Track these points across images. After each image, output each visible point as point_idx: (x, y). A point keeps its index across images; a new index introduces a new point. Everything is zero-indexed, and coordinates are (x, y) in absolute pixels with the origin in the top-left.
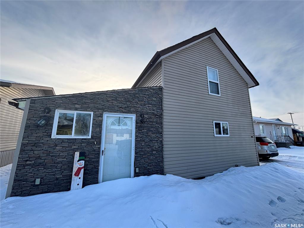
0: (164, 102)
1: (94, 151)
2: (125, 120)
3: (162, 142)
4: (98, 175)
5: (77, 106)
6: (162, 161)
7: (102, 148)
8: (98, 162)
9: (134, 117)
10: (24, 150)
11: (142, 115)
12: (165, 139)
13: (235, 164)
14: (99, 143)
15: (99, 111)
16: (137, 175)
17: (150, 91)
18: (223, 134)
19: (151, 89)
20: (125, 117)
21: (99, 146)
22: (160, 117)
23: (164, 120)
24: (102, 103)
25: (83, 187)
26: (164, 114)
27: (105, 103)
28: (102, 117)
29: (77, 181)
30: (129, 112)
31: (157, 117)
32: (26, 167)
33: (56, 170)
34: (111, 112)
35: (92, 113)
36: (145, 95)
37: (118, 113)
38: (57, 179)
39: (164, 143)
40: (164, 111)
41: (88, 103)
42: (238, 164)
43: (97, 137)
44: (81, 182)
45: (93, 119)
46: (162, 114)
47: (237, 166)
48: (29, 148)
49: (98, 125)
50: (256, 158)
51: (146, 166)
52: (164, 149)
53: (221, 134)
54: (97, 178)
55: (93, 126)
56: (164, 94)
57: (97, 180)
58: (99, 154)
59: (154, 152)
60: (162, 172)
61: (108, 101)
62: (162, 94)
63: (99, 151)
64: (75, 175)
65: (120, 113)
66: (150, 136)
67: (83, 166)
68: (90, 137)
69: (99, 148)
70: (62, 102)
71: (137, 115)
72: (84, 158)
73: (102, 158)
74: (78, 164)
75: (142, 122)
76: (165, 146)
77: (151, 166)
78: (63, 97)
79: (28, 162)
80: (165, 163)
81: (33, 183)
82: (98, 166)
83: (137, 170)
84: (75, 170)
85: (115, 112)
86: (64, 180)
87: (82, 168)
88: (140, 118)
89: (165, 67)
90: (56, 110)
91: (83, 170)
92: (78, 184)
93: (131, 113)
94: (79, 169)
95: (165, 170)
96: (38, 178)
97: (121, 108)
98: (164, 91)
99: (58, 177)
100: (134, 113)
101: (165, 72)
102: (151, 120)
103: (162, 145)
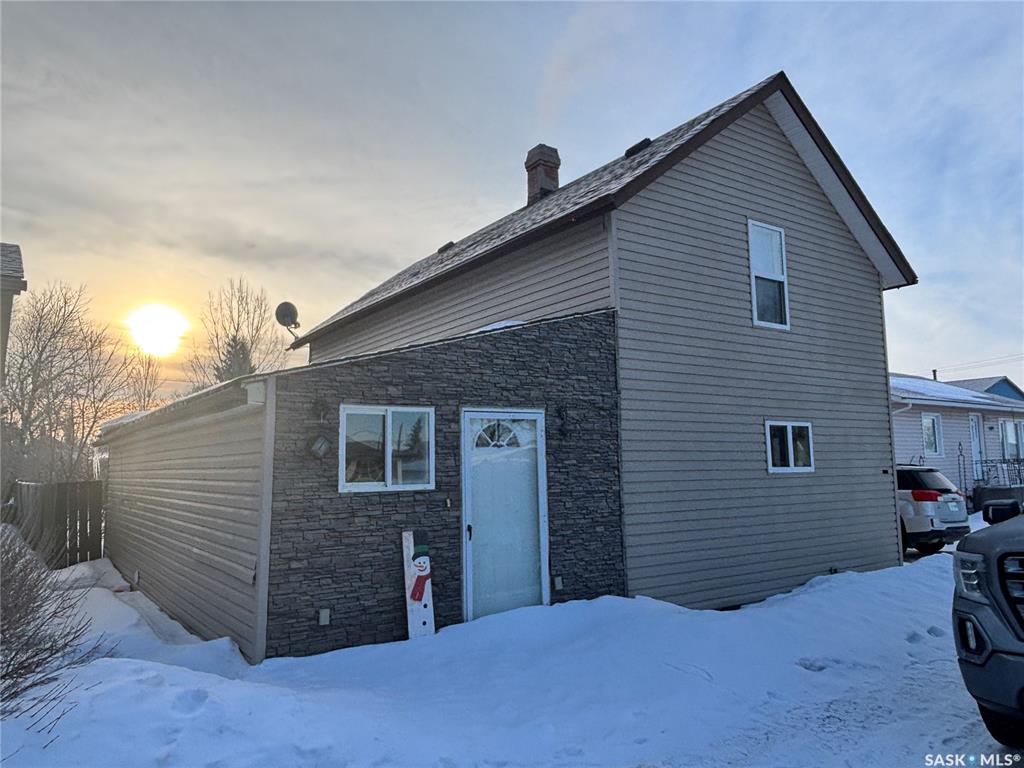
0: (621, 363)
1: (446, 526)
2: (516, 429)
3: (618, 495)
4: (461, 600)
5: (392, 390)
6: (622, 558)
7: (466, 521)
8: (458, 559)
9: (539, 415)
10: (281, 530)
11: (560, 413)
12: (626, 488)
13: (830, 565)
14: (458, 504)
15: (450, 402)
16: (558, 597)
17: (581, 328)
18: (795, 465)
19: (583, 319)
20: (514, 421)
21: (457, 514)
22: (612, 415)
23: (624, 425)
24: (455, 376)
25: (438, 627)
26: (624, 404)
27: (461, 377)
28: (458, 422)
29: (420, 613)
30: (528, 402)
31: (603, 417)
32: (292, 578)
33: (361, 584)
34: (479, 404)
35: (431, 410)
36: (566, 340)
37: (496, 406)
38: (365, 610)
39: (626, 498)
40: (624, 394)
41: (419, 378)
42: (837, 565)
43: (451, 482)
44: (429, 614)
45: (436, 430)
46: (616, 405)
47: (836, 572)
48: (289, 524)
49: (450, 447)
50: (893, 541)
51: (579, 571)
52: (627, 520)
53: (788, 466)
54: (460, 608)
55: (436, 452)
56: (621, 333)
57: (461, 614)
58: (459, 536)
59: (598, 529)
60: (623, 591)
61: (469, 370)
62: (615, 338)
63: (459, 528)
64: (413, 596)
65: (504, 406)
66: (585, 477)
67: (428, 571)
68: (432, 486)
69: (459, 519)
70: (352, 378)
71: (547, 410)
72: (425, 548)
73: (468, 548)
74: (416, 568)
75: (563, 432)
76: (627, 510)
77: (591, 572)
78: (353, 364)
79: (294, 565)
80: (630, 563)
81: (313, 622)
82: (460, 572)
83: (559, 586)
84: (410, 583)
85: (489, 404)
86: (382, 612)
87: (426, 577)
88: (557, 420)
89: (622, 235)
90: (342, 406)
91: (429, 582)
92: (424, 623)
93: (533, 406)
94: (421, 581)
95: (631, 585)
96: (321, 607)
97: (504, 389)
98: (620, 322)
99: (367, 603)
100: (539, 407)
101: (624, 254)
102: (589, 426)
103: (621, 506)
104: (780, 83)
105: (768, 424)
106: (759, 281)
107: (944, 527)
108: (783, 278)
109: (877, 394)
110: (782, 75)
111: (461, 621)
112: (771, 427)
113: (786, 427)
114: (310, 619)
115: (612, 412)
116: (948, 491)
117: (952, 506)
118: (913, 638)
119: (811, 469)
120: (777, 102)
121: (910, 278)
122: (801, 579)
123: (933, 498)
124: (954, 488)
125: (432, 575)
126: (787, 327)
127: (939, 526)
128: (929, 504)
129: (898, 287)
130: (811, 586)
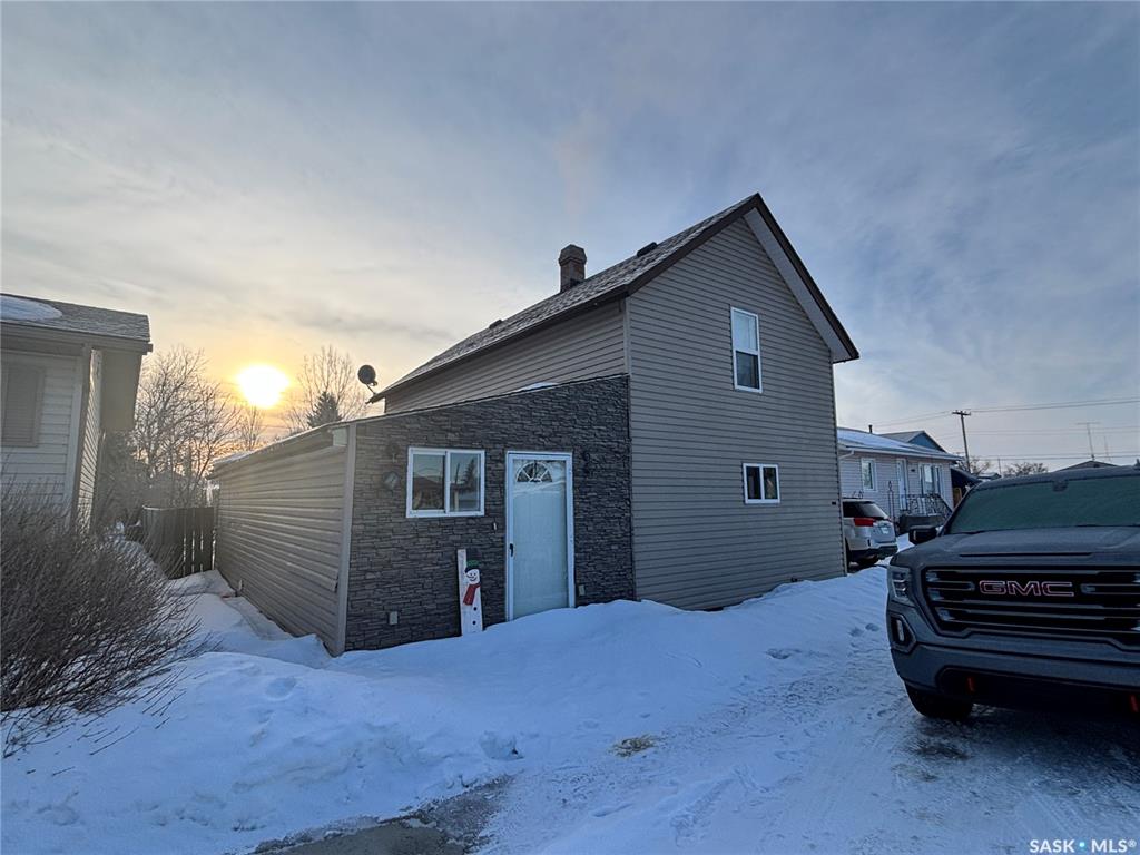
0: (633, 417)
1: (493, 545)
2: (549, 468)
3: (629, 520)
4: (504, 604)
5: (451, 436)
6: (632, 569)
7: (509, 540)
8: (502, 572)
9: (568, 457)
10: (359, 548)
11: (584, 455)
12: (635, 515)
13: (791, 575)
14: (503, 528)
15: (498, 446)
16: (581, 601)
17: (602, 389)
18: (766, 498)
19: (603, 382)
20: (548, 461)
21: (501, 535)
22: (625, 458)
23: (634, 465)
24: (501, 426)
25: (485, 626)
26: (634, 449)
27: (506, 426)
28: (503, 462)
29: (471, 615)
30: (560, 447)
31: (618, 459)
32: (367, 587)
33: (423, 592)
34: (521, 448)
35: (482, 452)
36: (590, 399)
37: (535, 450)
38: (426, 613)
39: (635, 523)
40: (634, 441)
41: (473, 426)
42: (797, 575)
43: (497, 510)
44: (478, 616)
45: (486, 469)
46: (628, 450)
47: (796, 580)
48: (367, 542)
49: (497, 483)
50: (840, 557)
51: (598, 580)
52: (635, 539)
53: (760, 498)
54: (503, 610)
55: (486, 486)
56: (632, 393)
57: (504, 616)
58: (503, 553)
59: (613, 547)
60: (632, 597)
61: (513, 421)
62: (628, 396)
63: (503, 546)
64: (465, 602)
65: (540, 450)
66: (603, 507)
67: (477, 581)
68: (482, 513)
69: (503, 538)
70: (418, 426)
71: (574, 453)
72: (476, 563)
73: (510, 561)
74: (468, 578)
75: (587, 471)
76: (635, 532)
77: (607, 581)
78: (422, 415)
79: (369, 576)
80: (638, 574)
81: (384, 622)
82: (503, 582)
83: (582, 593)
84: (463, 592)
85: (529, 449)
86: (439, 614)
87: (476, 586)
88: (582, 461)
89: (634, 317)
90: (410, 449)
91: (478, 590)
92: (474, 623)
93: (563, 450)
94: (472, 589)
95: (639, 591)
96: (391, 610)
97: (540, 436)
98: (632, 385)
99: (428, 607)
100: (568, 451)
101: (635, 332)
102: (607, 466)
103: (631, 529)
104: (756, 202)
105: (745, 465)
106: (741, 356)
107: (878, 546)
108: (758, 353)
109: (828, 443)
110: (758, 195)
111: (504, 621)
112: (748, 468)
113: (758, 468)
114: (382, 619)
115: (626, 456)
116: (881, 519)
117: (885, 531)
118: (855, 632)
119: (778, 501)
120: (754, 217)
121: (854, 355)
122: (769, 587)
123: (870, 524)
124: (886, 517)
125: (481, 584)
126: (760, 391)
127: (874, 545)
128: (867, 528)
129: (844, 361)
130: (778, 592)
